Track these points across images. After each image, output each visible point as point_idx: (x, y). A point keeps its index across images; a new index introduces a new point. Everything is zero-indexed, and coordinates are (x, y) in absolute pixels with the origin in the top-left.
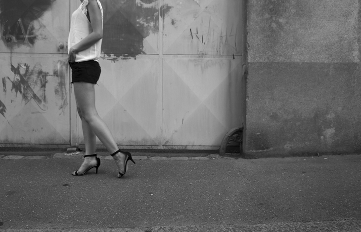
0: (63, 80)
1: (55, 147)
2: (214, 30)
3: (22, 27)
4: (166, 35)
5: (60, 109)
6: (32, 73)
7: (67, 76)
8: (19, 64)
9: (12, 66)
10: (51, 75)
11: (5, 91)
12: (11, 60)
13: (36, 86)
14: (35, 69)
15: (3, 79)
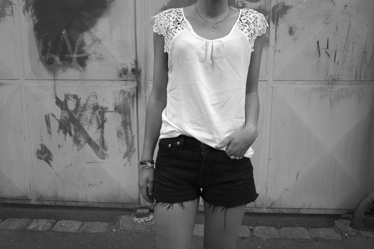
0: (128, 118)
1: (120, 206)
2: (354, 42)
3: (68, 42)
4: (279, 51)
5: (124, 158)
6: (84, 108)
7: (133, 112)
8: (66, 96)
9: (57, 98)
10: (112, 112)
11: (50, 133)
12: (55, 90)
13: (91, 127)
14: (89, 102)
15: (46, 117)
